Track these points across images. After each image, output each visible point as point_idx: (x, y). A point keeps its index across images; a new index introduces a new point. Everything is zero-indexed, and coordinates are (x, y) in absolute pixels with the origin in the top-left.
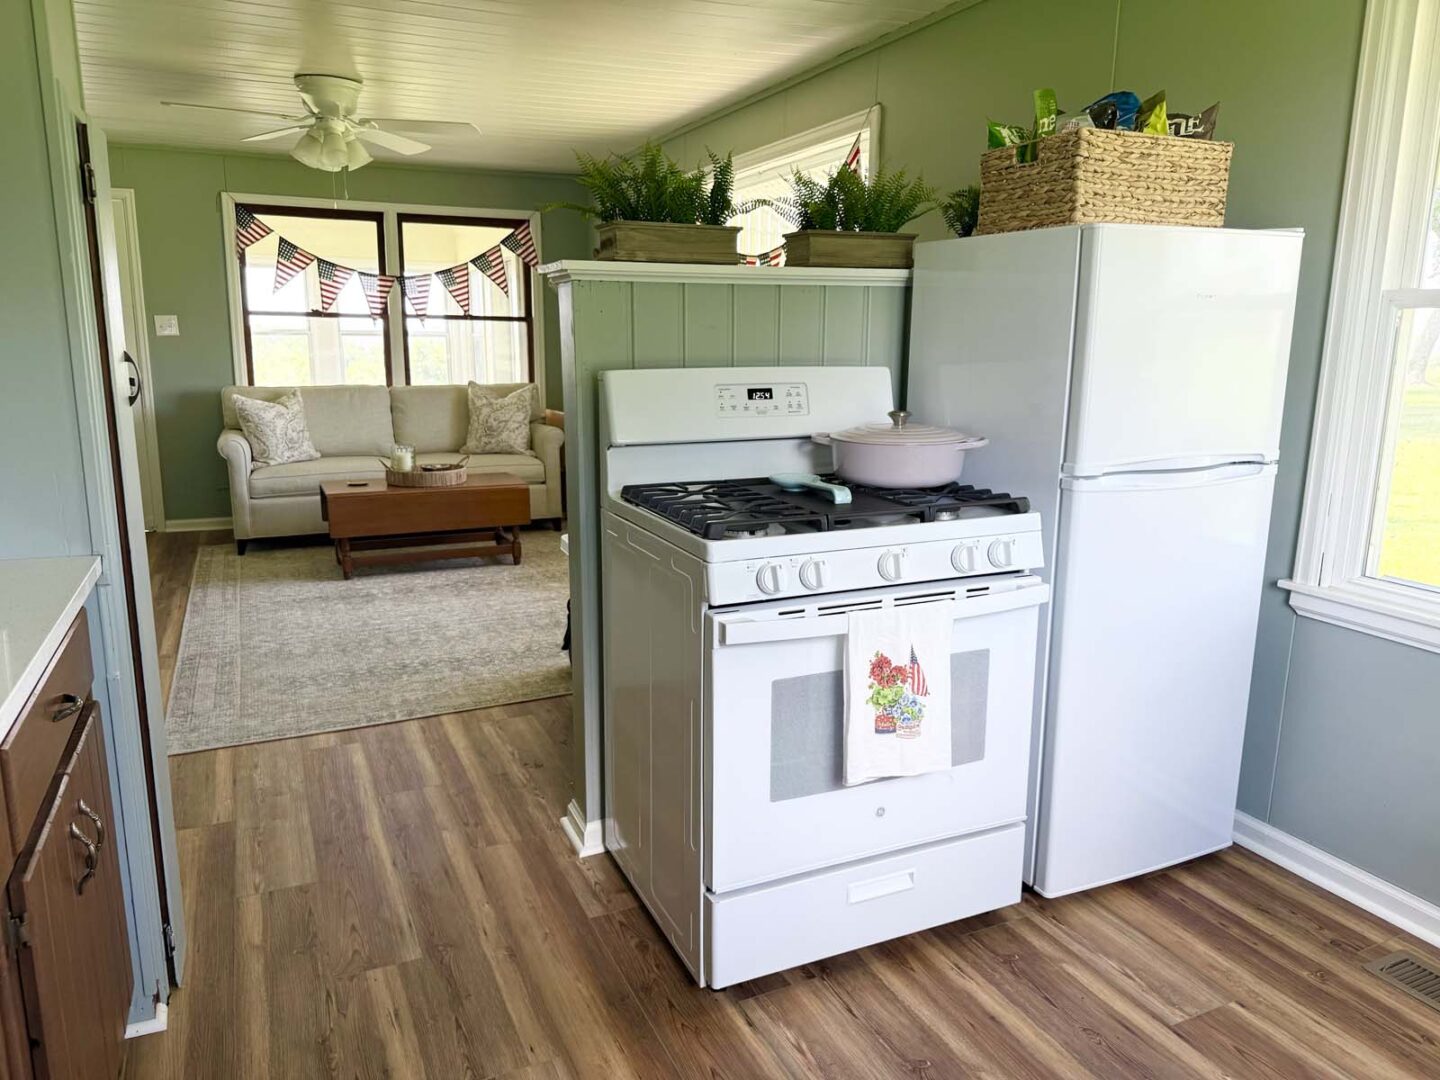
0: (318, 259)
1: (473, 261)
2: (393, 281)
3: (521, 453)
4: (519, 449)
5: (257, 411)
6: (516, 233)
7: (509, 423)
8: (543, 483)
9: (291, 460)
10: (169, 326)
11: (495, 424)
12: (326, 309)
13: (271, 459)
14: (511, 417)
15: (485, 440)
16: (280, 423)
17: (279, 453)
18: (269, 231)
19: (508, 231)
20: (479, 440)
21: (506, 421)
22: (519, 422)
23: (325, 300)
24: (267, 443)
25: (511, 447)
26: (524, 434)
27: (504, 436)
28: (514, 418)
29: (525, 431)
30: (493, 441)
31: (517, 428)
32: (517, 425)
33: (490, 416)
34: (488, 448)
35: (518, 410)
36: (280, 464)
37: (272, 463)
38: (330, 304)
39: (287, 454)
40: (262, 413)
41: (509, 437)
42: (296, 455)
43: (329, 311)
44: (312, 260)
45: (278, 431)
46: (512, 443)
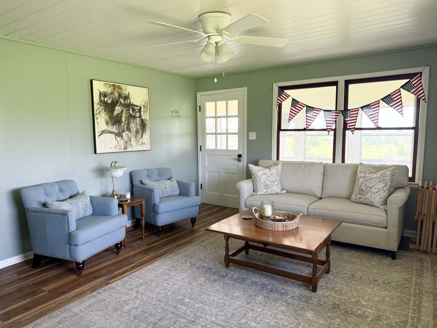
0: (307, 106)
1: (382, 99)
2: (339, 113)
3: (378, 207)
4: (376, 204)
5: (256, 172)
6: (411, 81)
7: (372, 189)
8: (386, 228)
9: (266, 193)
10: (253, 136)
11: (364, 188)
12: (308, 127)
13: (258, 192)
14: (374, 185)
15: (359, 196)
16: (264, 177)
17: (261, 190)
18: (288, 96)
19: (406, 81)
20: (356, 196)
21: (371, 188)
22: (378, 189)
23: (308, 123)
24: (257, 185)
25: (372, 203)
26: (382, 195)
27: (369, 195)
28: (376, 186)
29: (383, 194)
30: (362, 197)
31: (377, 192)
32: (377, 190)
33: (363, 183)
34: (360, 200)
35: (380, 182)
36: (261, 194)
37: (258, 193)
38: (310, 125)
39: (264, 191)
40: (257, 173)
41: (371, 196)
42: (269, 191)
43: (309, 128)
44: (304, 107)
45: (262, 181)
46: (372, 200)
